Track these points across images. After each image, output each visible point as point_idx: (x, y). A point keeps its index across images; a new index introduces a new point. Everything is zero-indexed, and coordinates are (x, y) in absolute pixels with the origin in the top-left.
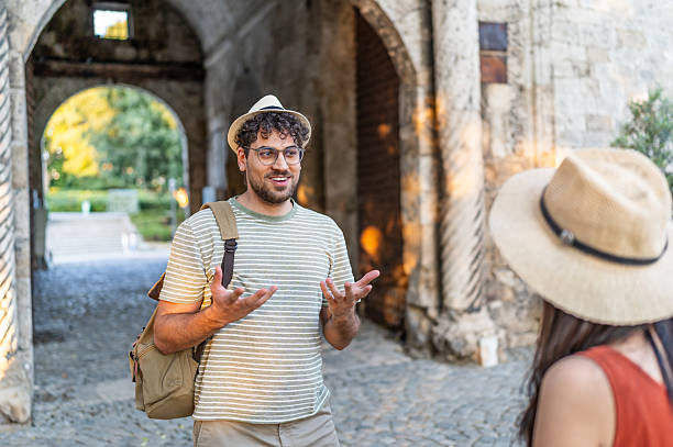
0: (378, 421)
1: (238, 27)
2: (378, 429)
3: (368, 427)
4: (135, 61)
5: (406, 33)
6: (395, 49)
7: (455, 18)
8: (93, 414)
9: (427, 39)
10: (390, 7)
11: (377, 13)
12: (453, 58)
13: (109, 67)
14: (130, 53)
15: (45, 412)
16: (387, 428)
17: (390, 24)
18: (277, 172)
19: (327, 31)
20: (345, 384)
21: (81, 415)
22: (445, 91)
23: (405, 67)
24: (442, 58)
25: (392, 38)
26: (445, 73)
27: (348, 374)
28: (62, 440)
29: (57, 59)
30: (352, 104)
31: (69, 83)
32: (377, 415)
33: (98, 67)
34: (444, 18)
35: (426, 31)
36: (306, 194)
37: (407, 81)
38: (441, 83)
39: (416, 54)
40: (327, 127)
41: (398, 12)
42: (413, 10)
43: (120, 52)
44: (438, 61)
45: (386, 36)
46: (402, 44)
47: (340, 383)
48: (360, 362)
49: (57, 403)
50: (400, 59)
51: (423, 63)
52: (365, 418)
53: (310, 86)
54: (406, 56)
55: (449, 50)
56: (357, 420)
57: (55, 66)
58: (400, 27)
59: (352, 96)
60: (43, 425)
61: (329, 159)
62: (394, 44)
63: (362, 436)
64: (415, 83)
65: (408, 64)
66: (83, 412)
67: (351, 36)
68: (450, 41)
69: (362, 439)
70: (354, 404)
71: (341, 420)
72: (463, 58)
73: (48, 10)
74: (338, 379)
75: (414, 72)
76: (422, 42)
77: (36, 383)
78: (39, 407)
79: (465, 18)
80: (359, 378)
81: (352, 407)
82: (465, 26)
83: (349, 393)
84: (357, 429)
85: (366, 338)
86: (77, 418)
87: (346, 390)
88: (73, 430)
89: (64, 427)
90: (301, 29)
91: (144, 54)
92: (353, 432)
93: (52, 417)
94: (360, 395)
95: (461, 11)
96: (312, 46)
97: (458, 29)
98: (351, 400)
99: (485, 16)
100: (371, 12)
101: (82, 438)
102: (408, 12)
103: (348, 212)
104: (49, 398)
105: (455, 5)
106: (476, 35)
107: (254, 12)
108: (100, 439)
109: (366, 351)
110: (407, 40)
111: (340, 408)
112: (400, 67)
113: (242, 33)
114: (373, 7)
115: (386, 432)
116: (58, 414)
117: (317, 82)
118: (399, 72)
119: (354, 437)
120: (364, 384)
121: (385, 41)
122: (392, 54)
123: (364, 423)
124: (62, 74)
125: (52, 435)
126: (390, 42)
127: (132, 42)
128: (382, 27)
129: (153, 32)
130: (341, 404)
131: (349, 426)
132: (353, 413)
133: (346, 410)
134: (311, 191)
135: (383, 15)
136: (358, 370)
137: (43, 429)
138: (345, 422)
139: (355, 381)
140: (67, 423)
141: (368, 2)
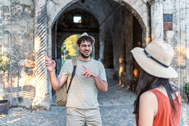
1: (106, 19)
2: (129, 119)
3: (127, 119)
4: (83, 28)
5: (143, 18)
6: (141, 22)
7: (156, 13)
8: (63, 110)
9: (149, 19)
10: (139, 11)
11: (136, 13)
12: (156, 24)
13: (77, 30)
14: (81, 26)
15: (53, 108)
16: (132, 120)
17: (139, 16)
18: (86, 50)
19: (127, 19)
20: (124, 108)
21: (61, 110)
22: (153, 32)
23: (143, 27)
24: (153, 24)
25: (140, 19)
26: (153, 28)
27: (126, 106)
28: (55, 115)
29: (65, 28)
30: (132, 37)
31: (68, 34)
32: (130, 116)
33: (74, 30)
34: (153, 14)
35: (149, 17)
36: (121, 60)
37: (144, 30)
38: (152, 31)
39: (146, 23)
40: (126, 43)
41: (141, 12)
42: (146, 12)
43: (79, 26)
44: (152, 25)
45: (138, 19)
46: (142, 21)
47: (123, 107)
48: (130, 103)
49: (56, 107)
50: (142, 25)
51: (148, 26)
52: (127, 117)
54: (144, 24)
55: (154, 22)
56: (124, 117)
57: (65, 30)
58: (141, 16)
59: (132, 35)
60: (52, 111)
61: (127, 51)
62: (141, 21)
63: (125, 120)
64: (146, 31)
65: (144, 26)
66: (61, 109)
67: (132, 19)
68: (155, 19)
69: (125, 121)
70: (125, 113)
71: (121, 116)
72: (158, 24)
73: (56, 16)
74: (123, 106)
75: (146, 28)
76: (148, 20)
77: (53, 102)
78: (52, 107)
79: (159, 13)
80: (128, 107)
81: (124, 113)
82: (159, 15)
83: (124, 110)
84: (124, 119)
85: (133, 97)
86: (60, 110)
87: (124, 109)
88: (58, 113)
89: (56, 112)
90: (121, 18)
91: (85, 26)
92: (123, 119)
93: (55, 110)
94: (127, 111)
95: (158, 11)
96: (123, 22)
97: (157, 16)
98: (125, 112)
99: (165, 13)
100: (135, 13)
101: (60, 115)
102: (144, 12)
103: (131, 65)
104: (55, 106)
105: (156, 10)
106: (162, 18)
107: (110, 15)
108: (63, 115)
109: (132, 100)
111: (121, 114)
112: (142, 27)
113: (107, 20)
114: (135, 12)
115: (131, 120)
116: (56, 109)
117: (124, 32)
118: (142, 28)
119: (123, 121)
120: (129, 108)
121: (138, 20)
122: (140, 23)
123: (126, 118)
124: (66, 32)
125: (53, 113)
126: (139, 21)
127: (82, 24)
128: (137, 17)
129: (87, 20)
130: (122, 113)
131: (122, 118)
132: (124, 115)
133: (122, 114)
135: (137, 13)
136: (128, 105)
137: (52, 112)
138: (121, 117)
139: (127, 107)
140: (57, 111)
141: (133, 10)
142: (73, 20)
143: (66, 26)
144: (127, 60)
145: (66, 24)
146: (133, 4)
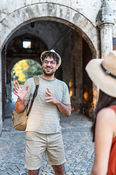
0: (83, 141)
1: (56, 44)
2: (82, 142)
3: (80, 142)
4: (32, 53)
5: (93, 41)
6: (91, 46)
7: (106, 37)
8: (14, 135)
9: (99, 43)
10: (89, 35)
11: (86, 37)
12: (106, 47)
13: (27, 55)
14: (31, 51)
15: (4, 134)
16: (85, 142)
17: (89, 39)
18: (48, 67)
19: (76, 43)
20: (76, 131)
21: (12, 135)
22: (103, 56)
24: (103, 47)
25: (90, 43)
26: (103, 51)
27: (77, 129)
28: (6, 141)
29: (15, 53)
30: (82, 61)
31: (17, 59)
32: (83, 139)
33: (24, 55)
34: (103, 37)
35: (99, 41)
36: (71, 84)
37: (94, 54)
38: (103, 54)
39: (96, 47)
40: (76, 67)
41: (91, 36)
42: (95, 35)
43: (29, 51)
44: (102, 48)
45: (89, 42)
46: (92, 44)
47: (75, 131)
48: (81, 126)
49: (7, 132)
50: (92, 48)
51: (98, 49)
52: (79, 140)
53: (72, 57)
54: (94, 48)
55: (104, 45)
56: (77, 140)
57: (14, 55)
58: (92, 40)
59: (82, 59)
60: (3, 137)
61: (76, 75)
62: (91, 44)
63: (78, 144)
64: (96, 54)
65: (94, 50)
66: (12, 134)
67: (82, 44)
68: (105, 43)
69: (78, 145)
70: (77, 136)
71: (73, 140)
72: (108, 47)
74: (75, 130)
75: (96, 51)
76: (98, 44)
77: (3, 127)
78: (3, 133)
79: (109, 37)
80: (80, 130)
81: (77, 137)
82: (109, 39)
83: (77, 133)
84: (77, 142)
85: (84, 120)
86: (11, 136)
87: (76, 132)
88: (9, 138)
89: (7, 138)
90: (70, 43)
91: (34, 51)
92: (76, 143)
93: (6, 135)
94: (79, 134)
95: (108, 35)
96: (73, 47)
97: (107, 40)
98: (77, 135)
99: (114, 37)
100: (85, 37)
101: (11, 140)
102: (94, 36)
103: (81, 89)
104: (6, 131)
105: (106, 33)
106: (112, 41)
107: (59, 40)
108: (15, 141)
109: (83, 123)
110: (93, 43)
111: (74, 137)
112: (92, 50)
115: (84, 143)
116: (7, 135)
117: (74, 56)
118: (92, 52)
119: (76, 144)
120: (81, 131)
121: (88, 44)
122: (90, 47)
123: (79, 141)
124: (16, 57)
125: (4, 139)
126: (89, 44)
127: (31, 49)
128: (87, 40)
129: (36, 46)
130: (74, 136)
131: (75, 141)
132: (77, 138)
133: (75, 138)
134: (72, 84)
135: (88, 37)
136: (80, 128)
137: (3, 138)
138: (74, 140)
139: (79, 131)
140: (8, 137)
141: (84, 34)
142: (22, 45)
143: (15, 51)
144: (77, 84)
145: (15, 49)
146: (83, 27)
